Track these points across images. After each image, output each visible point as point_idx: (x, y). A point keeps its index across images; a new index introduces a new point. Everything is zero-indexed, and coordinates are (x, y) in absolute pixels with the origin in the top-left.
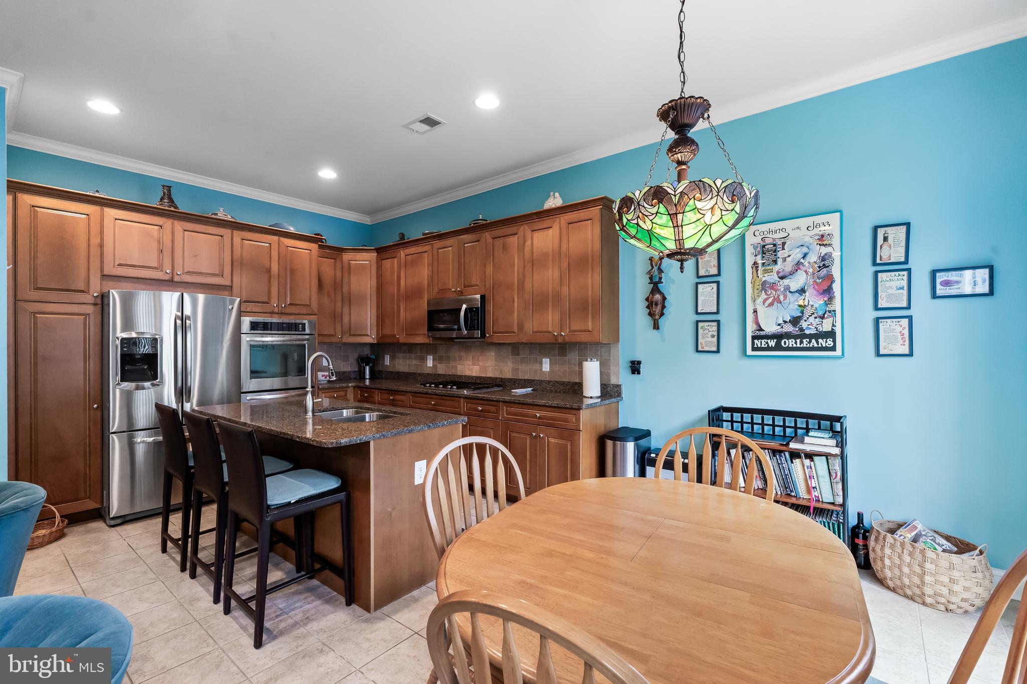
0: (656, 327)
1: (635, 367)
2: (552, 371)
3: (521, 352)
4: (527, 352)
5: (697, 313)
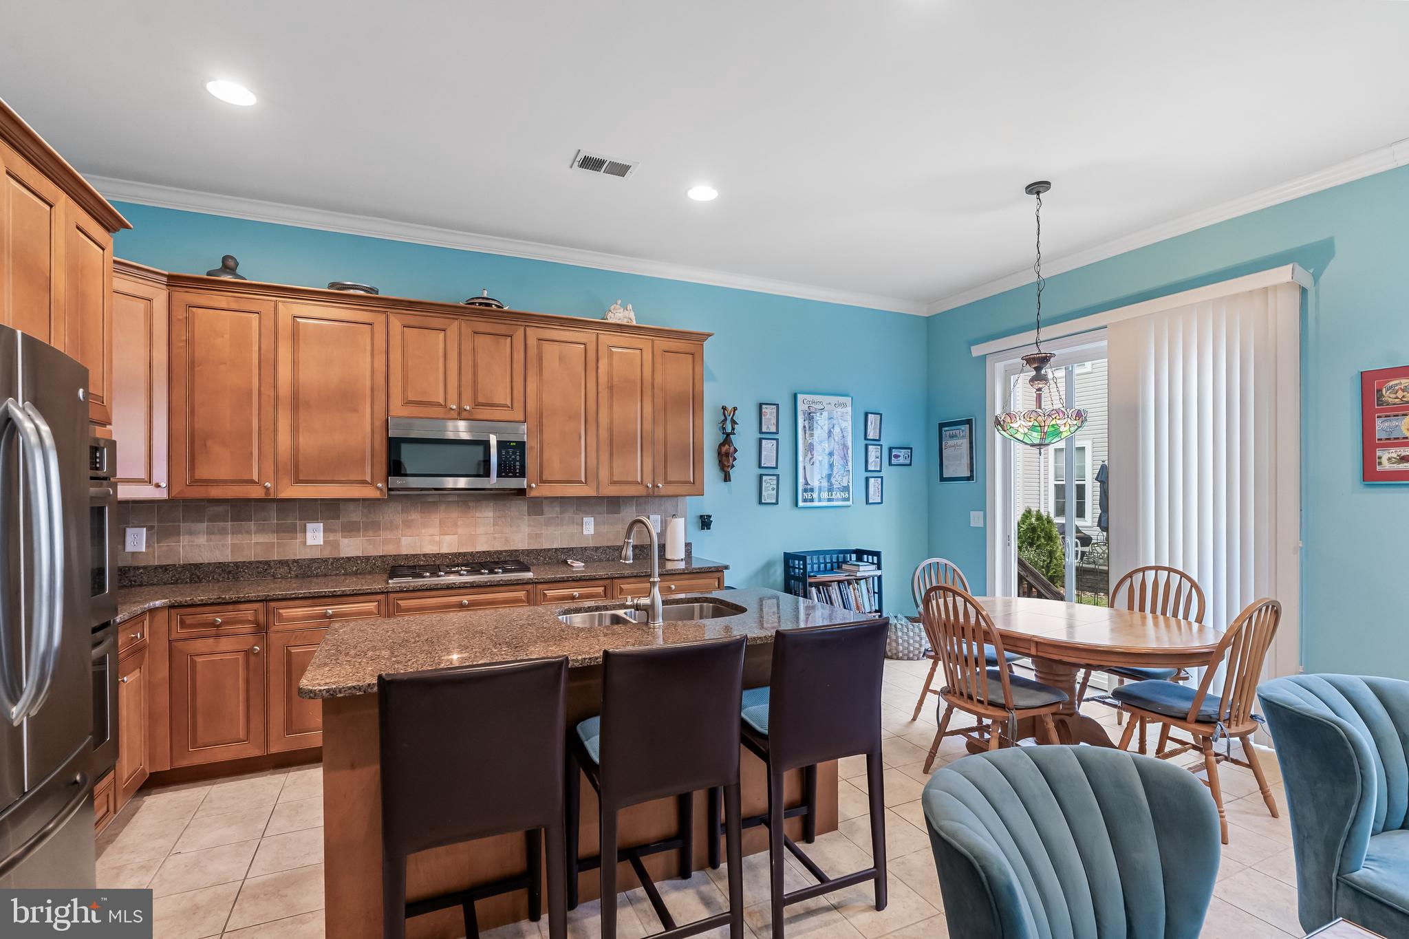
0: (727, 478)
1: (705, 522)
2: (597, 533)
3: (546, 509)
4: (557, 509)
5: (760, 466)
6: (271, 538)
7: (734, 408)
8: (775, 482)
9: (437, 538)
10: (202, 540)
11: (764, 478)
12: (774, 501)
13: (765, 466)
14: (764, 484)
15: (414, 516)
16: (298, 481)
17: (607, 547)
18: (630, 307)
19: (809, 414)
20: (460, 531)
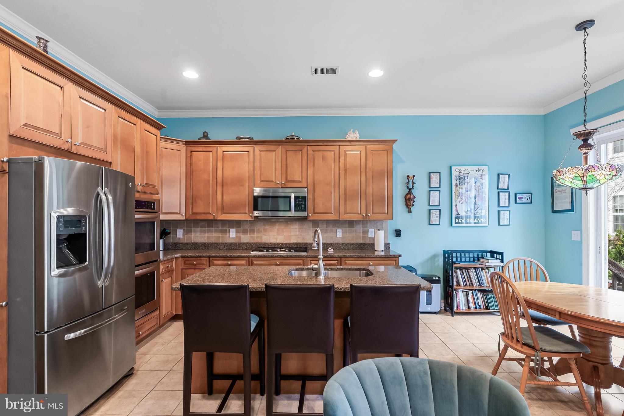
0: (410, 211)
1: (398, 233)
2: (343, 237)
3: (320, 225)
4: (325, 225)
5: (429, 205)
6: (218, 234)
7: (413, 176)
8: (438, 213)
9: (276, 237)
10: (198, 234)
11: (432, 211)
12: (438, 223)
13: (432, 205)
14: (431, 214)
15: (267, 227)
16: (224, 213)
17: (348, 243)
18: (357, 131)
19: (460, 176)
20: (285, 234)
